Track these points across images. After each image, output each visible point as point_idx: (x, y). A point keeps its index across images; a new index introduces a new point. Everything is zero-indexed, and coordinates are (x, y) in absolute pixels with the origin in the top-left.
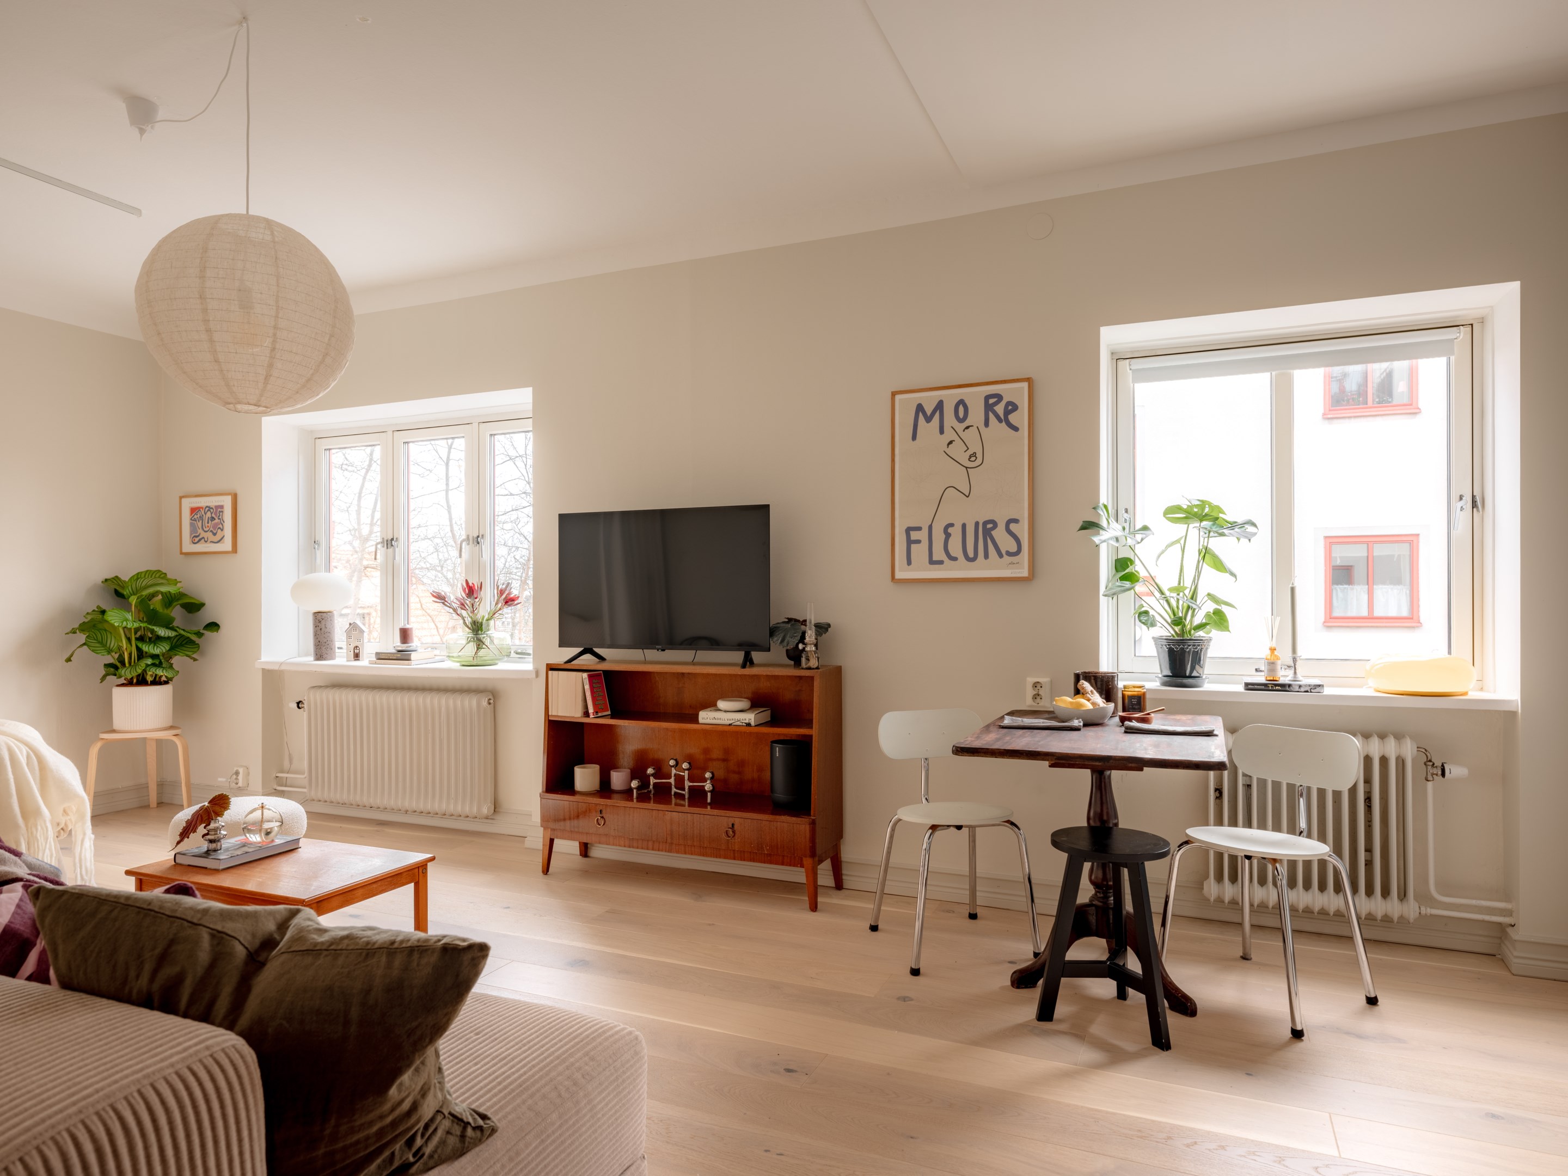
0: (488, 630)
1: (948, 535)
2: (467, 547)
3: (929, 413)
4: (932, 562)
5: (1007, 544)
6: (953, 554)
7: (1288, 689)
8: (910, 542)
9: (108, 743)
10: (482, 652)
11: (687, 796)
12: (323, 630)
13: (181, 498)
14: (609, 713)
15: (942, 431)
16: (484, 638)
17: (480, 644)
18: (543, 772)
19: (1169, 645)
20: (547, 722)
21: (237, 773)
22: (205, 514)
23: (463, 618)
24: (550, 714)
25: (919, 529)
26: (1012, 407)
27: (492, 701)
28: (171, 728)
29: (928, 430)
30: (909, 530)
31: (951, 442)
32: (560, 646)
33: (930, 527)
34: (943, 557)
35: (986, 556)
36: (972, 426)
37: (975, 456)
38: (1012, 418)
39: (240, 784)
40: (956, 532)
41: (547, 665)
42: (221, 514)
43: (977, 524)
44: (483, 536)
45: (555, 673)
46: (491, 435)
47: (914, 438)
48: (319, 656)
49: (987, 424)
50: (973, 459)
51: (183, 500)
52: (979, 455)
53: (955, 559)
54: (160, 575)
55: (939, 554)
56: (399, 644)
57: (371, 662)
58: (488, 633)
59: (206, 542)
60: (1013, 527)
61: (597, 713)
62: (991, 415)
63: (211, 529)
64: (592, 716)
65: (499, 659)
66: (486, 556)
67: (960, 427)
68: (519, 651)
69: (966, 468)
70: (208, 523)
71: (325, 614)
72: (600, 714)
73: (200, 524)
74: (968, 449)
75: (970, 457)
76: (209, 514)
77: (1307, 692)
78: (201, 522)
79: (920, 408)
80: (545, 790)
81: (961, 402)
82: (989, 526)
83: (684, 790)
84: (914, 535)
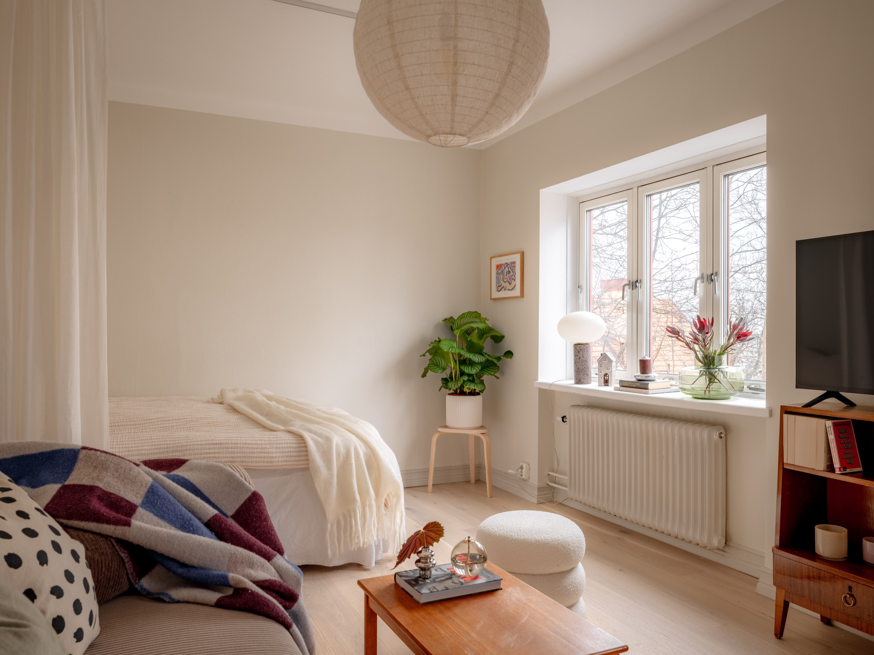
0: (720, 365)
2: (702, 284)
9: (443, 435)
10: (714, 386)
12: (581, 359)
13: (491, 258)
14: (860, 469)
16: (716, 372)
17: (712, 378)
18: (776, 524)
20: (781, 470)
21: (522, 468)
22: (505, 269)
23: (695, 352)
24: (785, 461)
27: (723, 435)
28: (482, 427)
32: (797, 387)
39: (524, 477)
41: (782, 407)
42: (514, 268)
44: (716, 273)
45: (791, 417)
46: (725, 176)
48: (578, 381)
51: (492, 260)
54: (476, 315)
56: (639, 374)
57: (616, 389)
58: (720, 367)
59: (505, 290)
61: (845, 468)
63: (508, 280)
64: (837, 471)
65: (732, 394)
66: (720, 292)
68: (753, 386)
70: (506, 275)
71: (582, 346)
72: (848, 471)
73: (501, 277)
76: (507, 269)
78: (502, 275)
80: (778, 544)
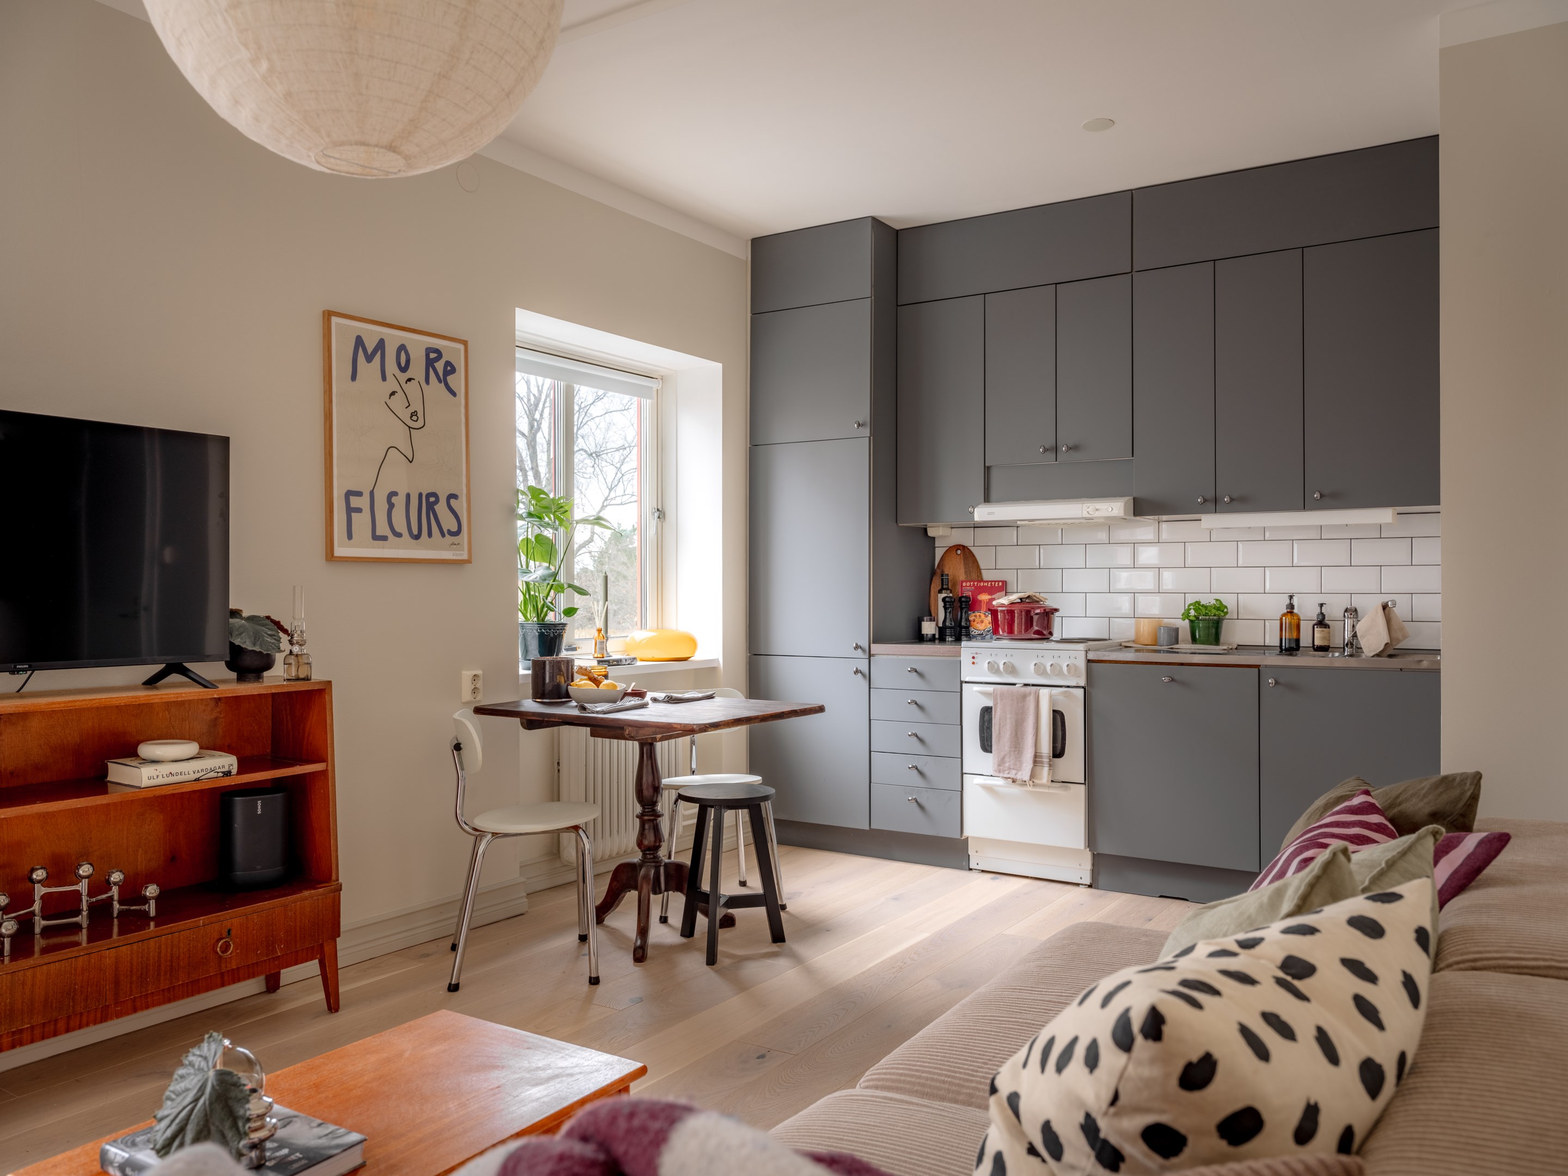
1: (391, 506)
3: (370, 351)
4: (375, 537)
5: (449, 522)
6: (398, 529)
7: (620, 663)
8: (350, 510)
11: (85, 925)
15: (384, 378)
19: (540, 629)
25: (359, 494)
26: (450, 369)
29: (369, 370)
30: (349, 494)
31: (393, 393)
33: (372, 493)
34: (387, 532)
35: (430, 535)
36: (414, 379)
37: (416, 415)
38: (449, 378)
40: (399, 501)
43: (420, 495)
47: (354, 378)
49: (427, 381)
50: (415, 418)
52: (420, 414)
53: (399, 535)
55: (383, 529)
60: (452, 501)
62: (431, 370)
67: (403, 377)
69: (409, 427)
74: (409, 405)
75: (412, 416)
77: (629, 664)
79: (359, 342)
81: (402, 348)
82: (432, 499)
83: (76, 913)
84: (355, 503)
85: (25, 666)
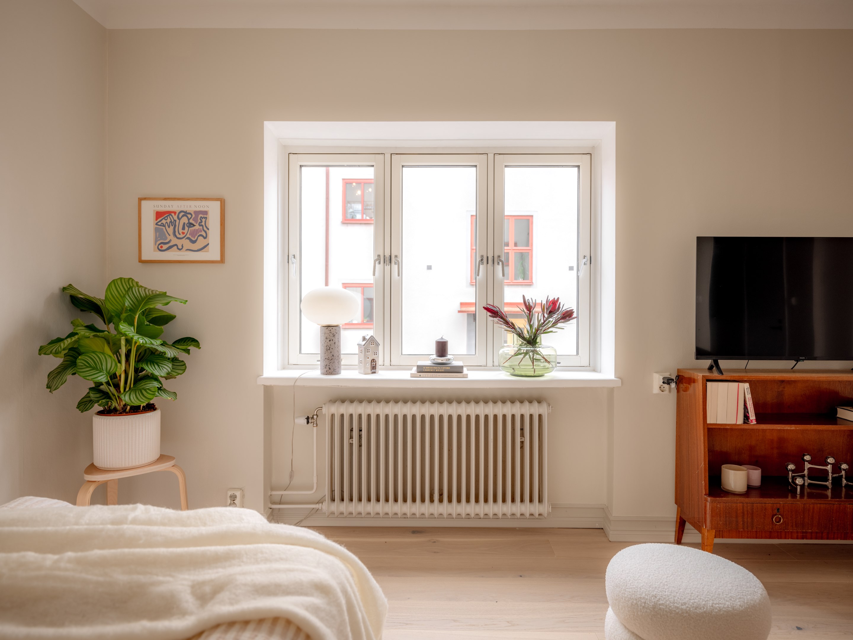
11: (830, 487)
12: (336, 344)
13: (140, 200)
20: (706, 431)
21: (233, 497)
22: (179, 219)
28: (161, 459)
32: (697, 359)
42: (204, 220)
44: (499, 256)
48: (328, 369)
51: (144, 203)
56: (434, 357)
59: (180, 249)
63: (188, 236)
64: (753, 422)
70: (183, 228)
73: (171, 230)
76: (185, 220)
78: (172, 228)
83: (827, 480)
85: (803, 358)
